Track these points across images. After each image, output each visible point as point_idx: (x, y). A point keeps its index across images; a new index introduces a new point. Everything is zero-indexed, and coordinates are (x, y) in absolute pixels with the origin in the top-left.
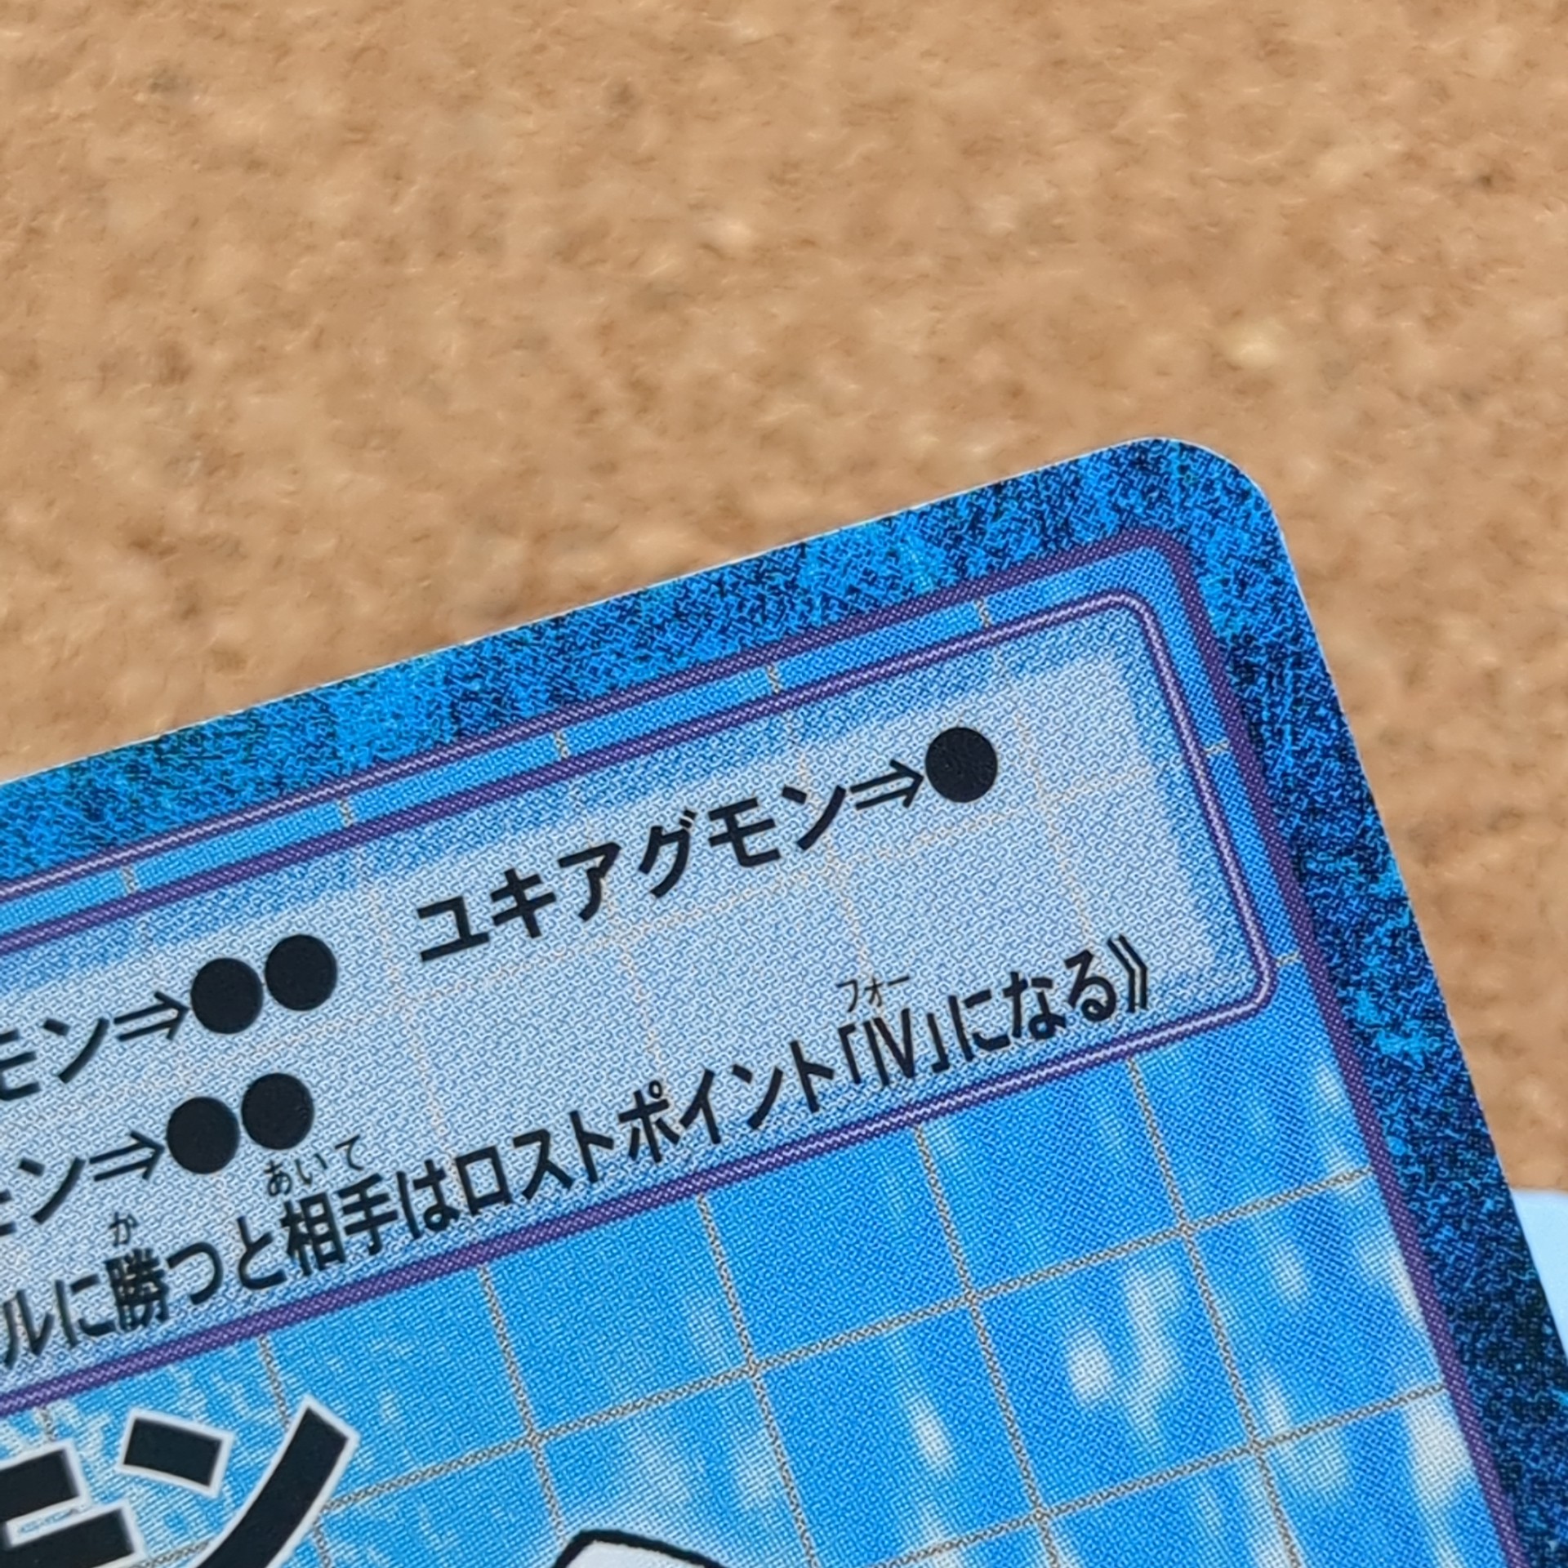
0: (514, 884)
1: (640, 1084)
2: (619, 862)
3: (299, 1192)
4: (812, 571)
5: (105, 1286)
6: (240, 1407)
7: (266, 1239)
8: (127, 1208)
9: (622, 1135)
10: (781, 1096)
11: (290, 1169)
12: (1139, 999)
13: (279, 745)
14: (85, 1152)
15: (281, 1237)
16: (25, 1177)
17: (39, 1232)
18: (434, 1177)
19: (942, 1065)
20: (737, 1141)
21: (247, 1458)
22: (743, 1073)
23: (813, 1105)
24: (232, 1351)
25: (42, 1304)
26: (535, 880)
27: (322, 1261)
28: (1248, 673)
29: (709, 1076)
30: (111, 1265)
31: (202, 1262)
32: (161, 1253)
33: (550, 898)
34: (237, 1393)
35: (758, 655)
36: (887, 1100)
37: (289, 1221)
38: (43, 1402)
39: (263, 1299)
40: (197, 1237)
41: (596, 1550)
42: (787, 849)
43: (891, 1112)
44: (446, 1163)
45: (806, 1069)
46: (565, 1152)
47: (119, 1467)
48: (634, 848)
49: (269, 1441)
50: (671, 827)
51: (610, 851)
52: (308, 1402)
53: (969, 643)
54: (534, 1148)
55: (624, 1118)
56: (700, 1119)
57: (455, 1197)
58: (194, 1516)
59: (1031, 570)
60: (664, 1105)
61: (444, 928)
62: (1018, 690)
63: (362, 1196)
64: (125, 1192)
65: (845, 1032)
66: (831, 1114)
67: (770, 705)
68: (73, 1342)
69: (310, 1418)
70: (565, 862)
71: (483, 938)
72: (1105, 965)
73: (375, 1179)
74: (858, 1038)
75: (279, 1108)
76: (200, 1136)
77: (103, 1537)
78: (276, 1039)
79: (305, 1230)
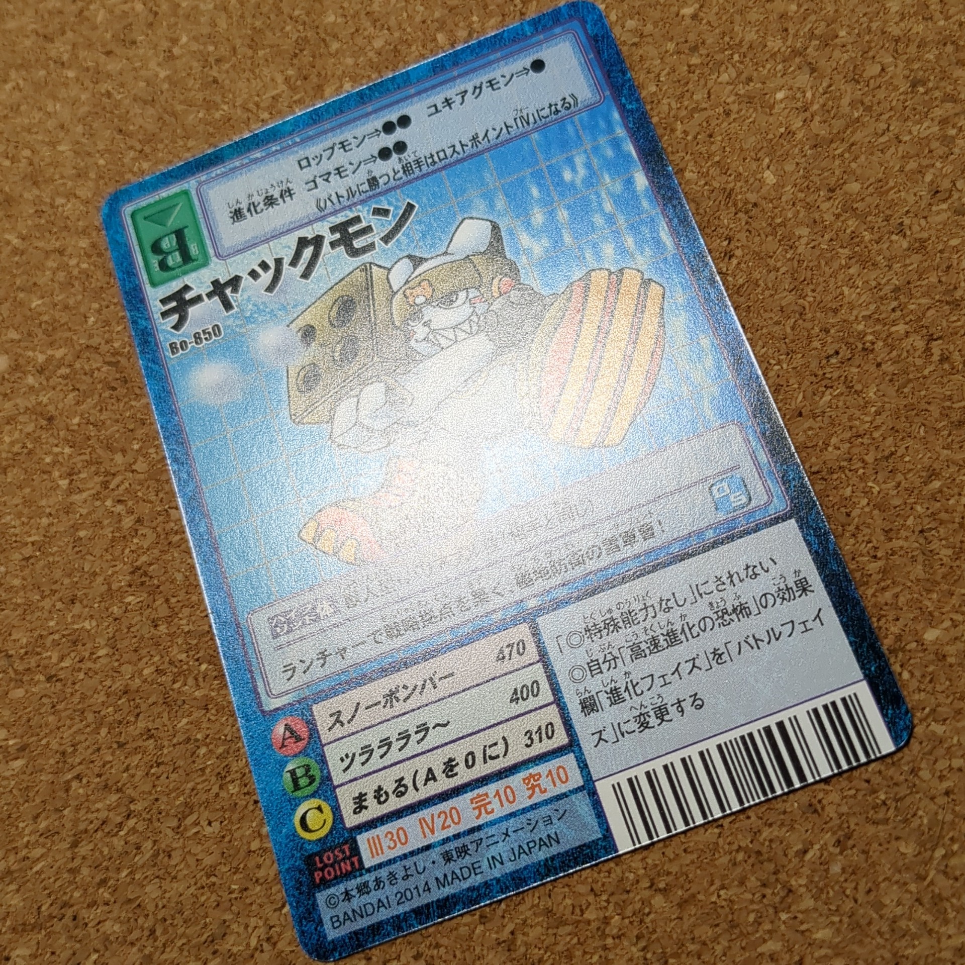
0: (447, 100)
1: (473, 134)
2: (468, 93)
3: (405, 162)
5: (367, 184)
6: (394, 203)
7: (399, 171)
8: (371, 169)
9: (470, 144)
10: (502, 133)
11: (403, 158)
12: (576, 104)
13: (399, 81)
14: (362, 160)
15: (402, 171)
16: (350, 166)
17: (353, 176)
18: (432, 156)
19: (536, 122)
20: (494, 142)
21: (396, 212)
22: (494, 129)
23: (509, 133)
24: (392, 193)
25: (354, 188)
26: (450, 99)
27: (410, 174)
28: (597, 41)
29: (488, 130)
30: (368, 180)
31: (386, 177)
32: (378, 176)
33: (454, 102)
34: (393, 201)
35: (494, 51)
36: (525, 130)
37: (403, 167)
38: (355, 207)
39: (398, 182)
40: (385, 173)
41: (467, 221)
42: (502, 87)
43: (525, 133)
44: (434, 153)
45: (507, 127)
46: (458, 148)
47: (371, 216)
48: (471, 90)
49: (400, 208)
50: (478, 85)
51: (466, 92)
52: (408, 200)
53: (539, 43)
54: (452, 149)
55: (470, 140)
56: (486, 139)
57: (436, 158)
58: (386, 223)
59: (551, 28)
60: (478, 137)
61: (433, 110)
62: (549, 51)
63: (418, 162)
64: (371, 166)
65: (515, 119)
66: (513, 134)
67: (498, 61)
68: (361, 194)
69: (408, 203)
70: (457, 95)
71: (440, 111)
72: (569, 99)
73: (420, 158)
74: (518, 120)
75: (400, 147)
76: (384, 154)
77: (368, 230)
78: (400, 134)
79: (406, 169)
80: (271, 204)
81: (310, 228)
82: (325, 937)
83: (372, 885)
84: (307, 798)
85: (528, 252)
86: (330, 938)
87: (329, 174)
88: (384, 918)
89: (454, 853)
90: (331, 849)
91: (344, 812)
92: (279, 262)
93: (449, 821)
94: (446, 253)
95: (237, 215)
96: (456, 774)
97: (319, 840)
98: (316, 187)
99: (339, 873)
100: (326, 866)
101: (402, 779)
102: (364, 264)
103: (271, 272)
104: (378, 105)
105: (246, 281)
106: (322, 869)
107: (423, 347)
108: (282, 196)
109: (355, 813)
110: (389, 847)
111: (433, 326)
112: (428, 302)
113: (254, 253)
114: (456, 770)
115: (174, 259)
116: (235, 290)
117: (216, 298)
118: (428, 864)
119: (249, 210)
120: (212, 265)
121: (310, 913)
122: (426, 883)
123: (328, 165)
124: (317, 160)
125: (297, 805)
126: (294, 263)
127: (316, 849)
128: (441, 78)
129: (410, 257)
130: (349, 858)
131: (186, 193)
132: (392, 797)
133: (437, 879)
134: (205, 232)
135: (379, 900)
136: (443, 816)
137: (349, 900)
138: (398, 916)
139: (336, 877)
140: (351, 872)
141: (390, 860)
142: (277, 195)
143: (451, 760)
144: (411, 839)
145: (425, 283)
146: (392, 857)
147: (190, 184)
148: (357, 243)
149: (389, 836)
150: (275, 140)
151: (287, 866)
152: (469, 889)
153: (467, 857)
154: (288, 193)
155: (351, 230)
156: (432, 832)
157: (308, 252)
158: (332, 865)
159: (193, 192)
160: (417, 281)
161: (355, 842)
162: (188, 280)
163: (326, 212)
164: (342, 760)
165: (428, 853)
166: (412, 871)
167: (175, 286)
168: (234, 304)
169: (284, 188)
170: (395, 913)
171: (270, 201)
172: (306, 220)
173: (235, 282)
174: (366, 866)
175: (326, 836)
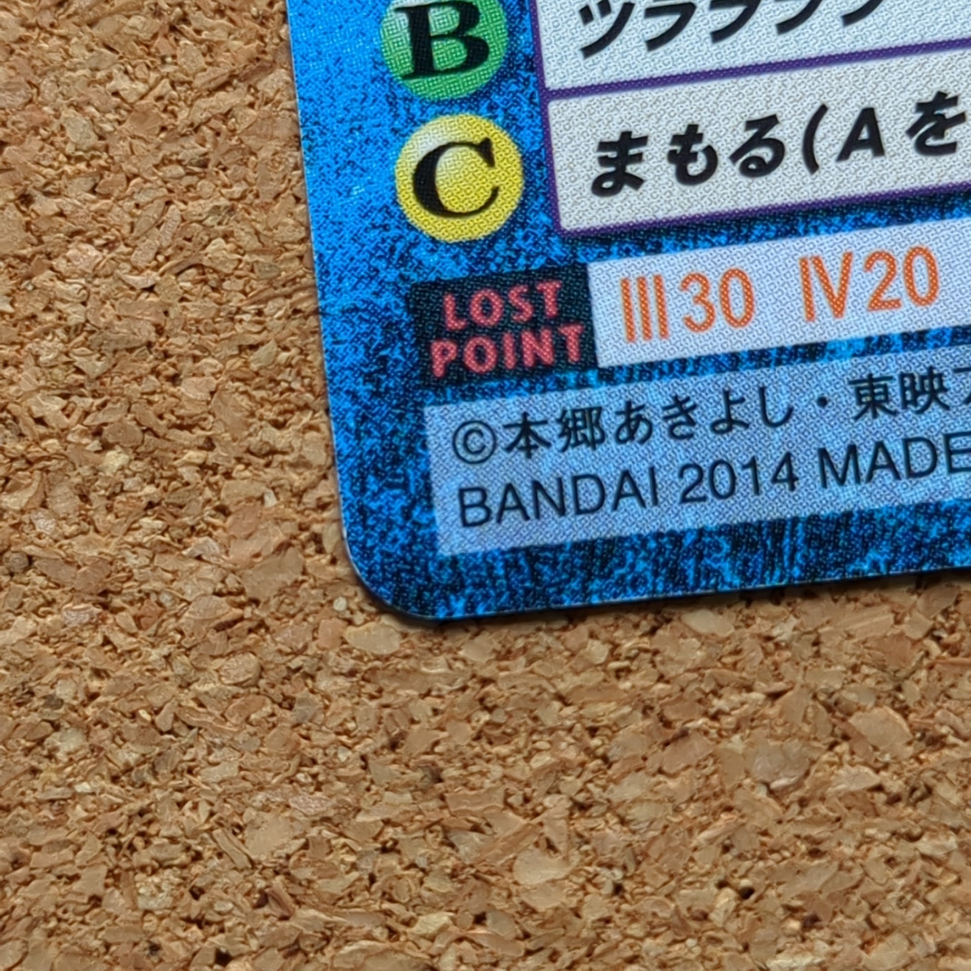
82: (431, 542)
83: (611, 421)
84: (447, 106)
86: (445, 551)
88: (630, 531)
89: (894, 388)
90: (499, 282)
91: (561, 178)
93: (897, 288)
96: (951, 148)
97: (467, 246)
99: (510, 361)
100: (473, 328)
101: (771, 121)
106: (459, 338)
109: (598, 188)
110: (689, 321)
114: (952, 134)
118: (805, 405)
121: (397, 461)
122: (787, 459)
125: (414, 122)
127: (453, 270)
130: (554, 323)
132: (727, 171)
133: (823, 454)
135: (626, 475)
136: (881, 267)
137: (528, 450)
138: (676, 538)
139: (499, 372)
140: (548, 369)
141: (683, 362)
143: (943, 99)
144: (765, 313)
146: (691, 352)
149: (696, 288)
151: (346, 301)
152: (921, 508)
153: (935, 410)
156: (838, 306)
158: (495, 333)
161: (585, 277)
164: (586, 14)
165: (810, 367)
166: (748, 411)
170: (671, 524)
174: (603, 363)
175: (492, 239)
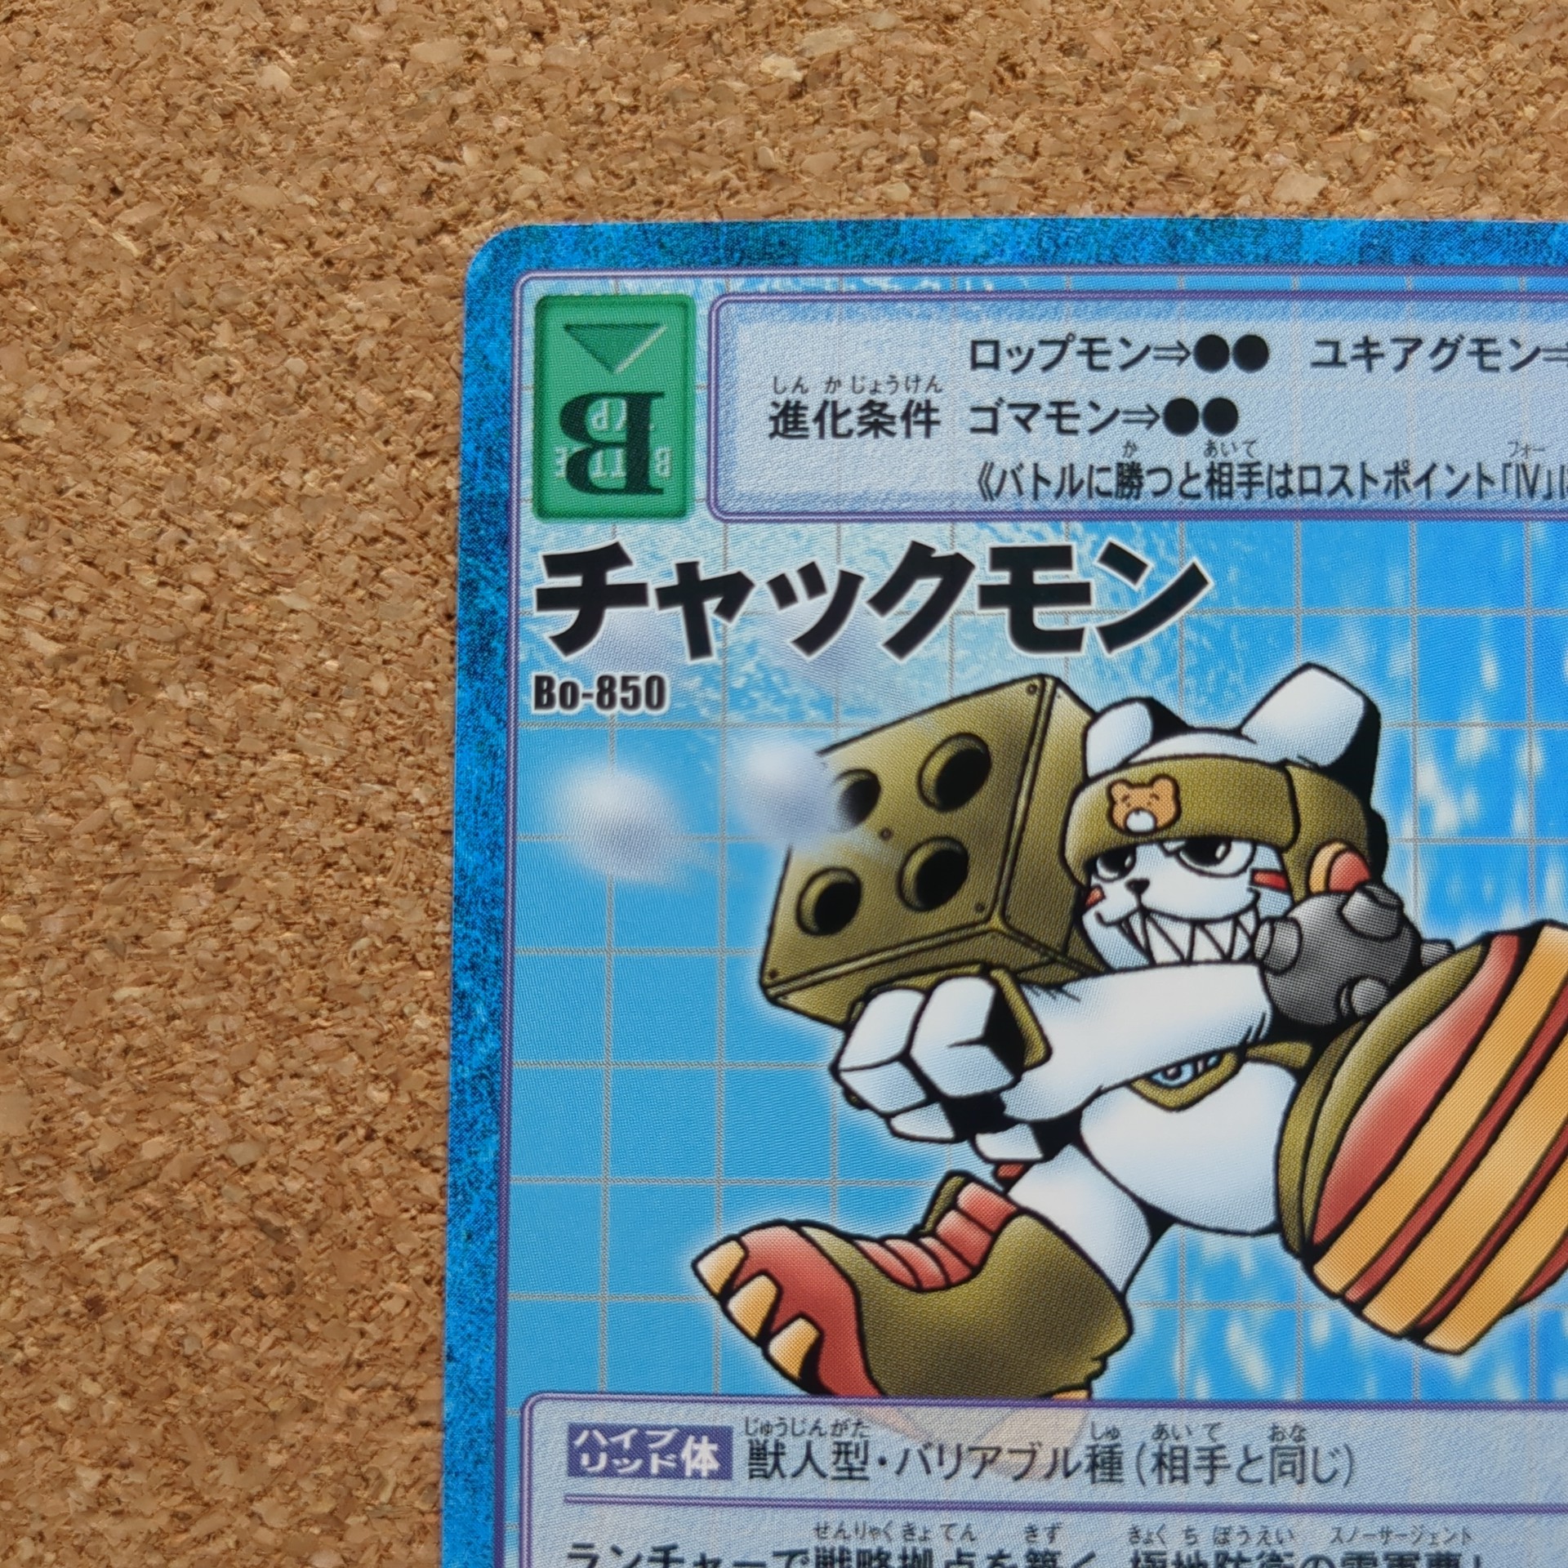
0: (1367, 343)
1: (1399, 459)
2: (1421, 349)
3: (1220, 458)
4: (1556, 238)
5: (1113, 474)
6: (1162, 552)
7: (1197, 476)
8: (1136, 440)
9: (1384, 481)
10: (1466, 487)
11: (1218, 446)
13: (1272, 240)
14: (1123, 406)
15: (1205, 477)
16: (1090, 410)
17: (1088, 439)
18: (1287, 471)
19: (1549, 496)
20: (1439, 501)
21: (1158, 577)
22: (1451, 470)
23: (1480, 494)
24: (1165, 524)
25: (1081, 473)
26: (1377, 344)
27: (1221, 494)
29: (1434, 466)
30: (1120, 465)
31: (1164, 477)
32: (1146, 466)
33: (1382, 355)
34: (1162, 545)
35: (1517, 269)
36: (1518, 504)
37: (1211, 470)
38: (1068, 520)
39: (1188, 504)
40: (1164, 464)
41: (1312, 674)
42: (1505, 369)
43: (1516, 511)
44: (1295, 466)
45: (1483, 478)
46: (1354, 480)
47: (1096, 562)
48: (1430, 344)
49: (1171, 570)
50: (1451, 339)
51: (1418, 342)
52: (1195, 560)
54: (1339, 473)
55: (1387, 472)
56: (1423, 486)
57: (1294, 484)
58: (1124, 597)
60: (1406, 471)
61: (1327, 353)
63: (1250, 469)
64: (1136, 432)
65: (1507, 465)
66: (1487, 503)
67: (1517, 296)
68: (1090, 495)
69: (1194, 568)
70: (1395, 340)
71: (1344, 364)
73: (1258, 463)
74: (1512, 471)
75: (1222, 415)
76: (1180, 416)
77: (1078, 594)
78: (1229, 381)
79: (1217, 477)
80: (876, 427)
81: (946, 527)
85: (1424, 814)
87: (1036, 408)
92: (849, 583)
94: (1236, 733)
95: (788, 420)
98: (994, 430)
102: (1042, 677)
103: (824, 602)
104: (1204, 282)
105: (760, 598)
107: (1110, 943)
108: (906, 416)
111: (1150, 898)
112: (1155, 836)
113: (797, 536)
115: (609, 468)
116: (727, 610)
117: (678, 610)
119: (820, 418)
120: (692, 521)
123: (1038, 387)
124: (1018, 359)
126: (884, 601)
128: (1373, 282)
129: (1153, 705)
131: (684, 305)
134: (700, 429)
142: (896, 408)
145: (1164, 788)
147: (703, 288)
148: (1046, 618)
150: (936, 263)
154: (922, 415)
155: (1041, 577)
157: (924, 589)
159: (702, 311)
160: (1146, 772)
162: (628, 535)
163: (996, 505)
167: (591, 537)
168: (715, 644)
169: (920, 397)
171: (876, 419)
172: (943, 506)
173: (734, 590)
